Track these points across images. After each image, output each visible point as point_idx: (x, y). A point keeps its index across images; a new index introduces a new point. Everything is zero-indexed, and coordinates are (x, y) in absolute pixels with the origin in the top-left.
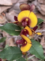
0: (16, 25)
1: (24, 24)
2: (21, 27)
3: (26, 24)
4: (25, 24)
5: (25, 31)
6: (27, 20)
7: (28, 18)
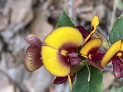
0: (77, 80)
1: (77, 60)
2: (80, 66)
3: (74, 55)
4: (75, 58)
5: (92, 57)
6: (64, 53)
7: (60, 50)
